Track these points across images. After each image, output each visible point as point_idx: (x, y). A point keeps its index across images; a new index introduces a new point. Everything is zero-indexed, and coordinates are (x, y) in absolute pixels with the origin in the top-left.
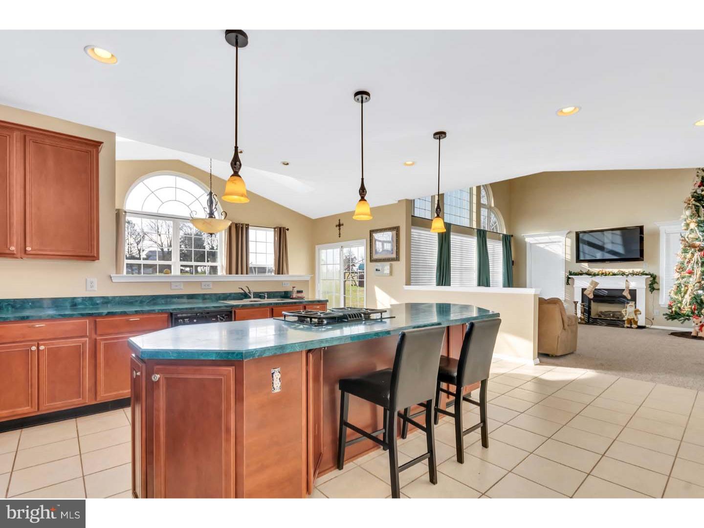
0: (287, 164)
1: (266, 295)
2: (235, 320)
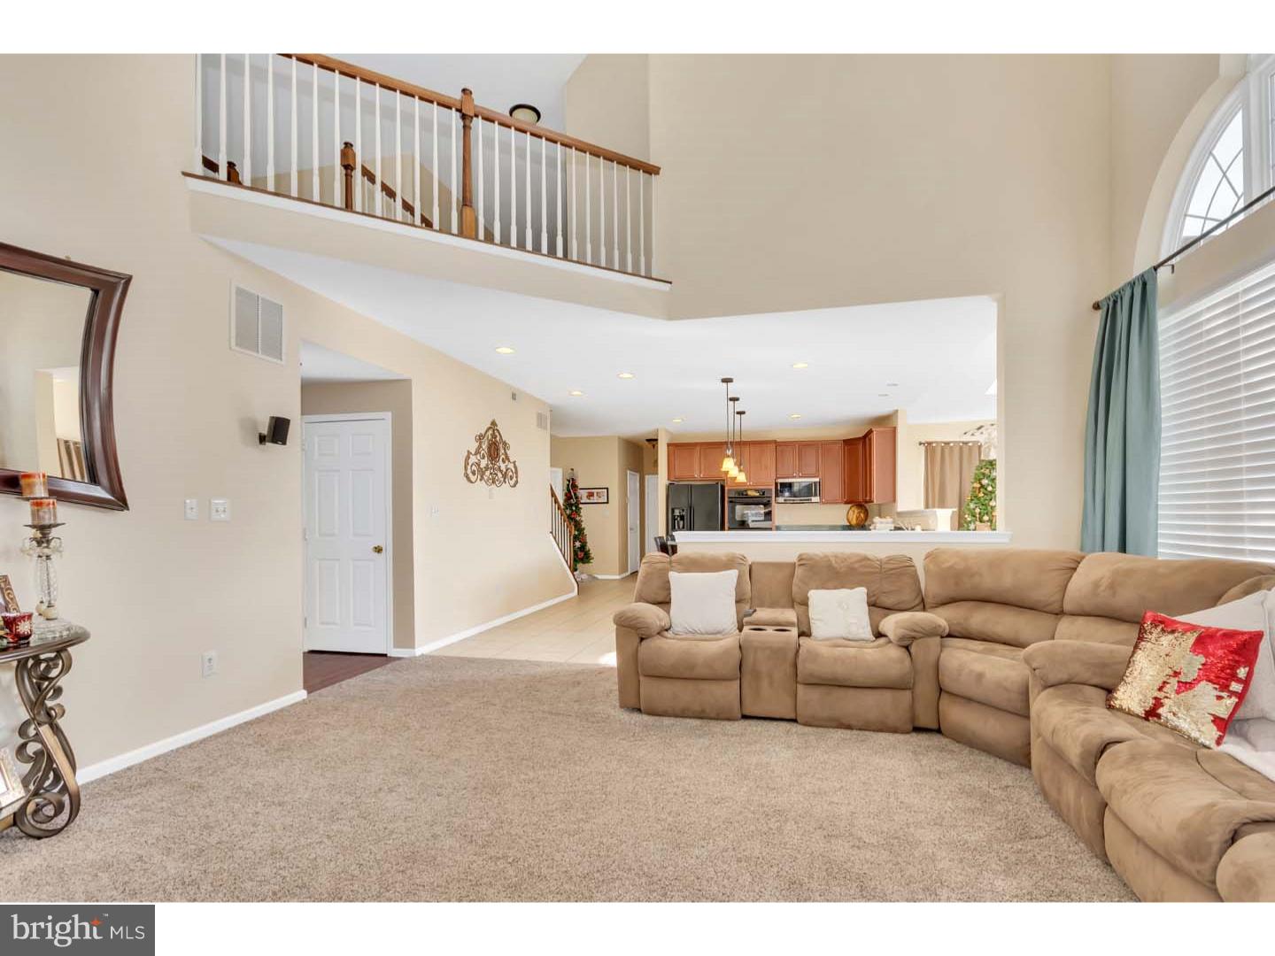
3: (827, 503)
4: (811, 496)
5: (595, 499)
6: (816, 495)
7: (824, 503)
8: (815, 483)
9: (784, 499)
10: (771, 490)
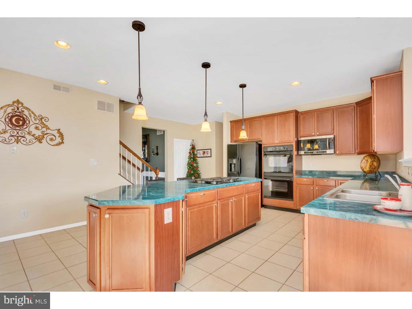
3: (341, 154)
4: (327, 149)
5: (206, 155)
6: (330, 148)
7: (338, 155)
8: (329, 139)
9: (305, 152)
10: (292, 145)
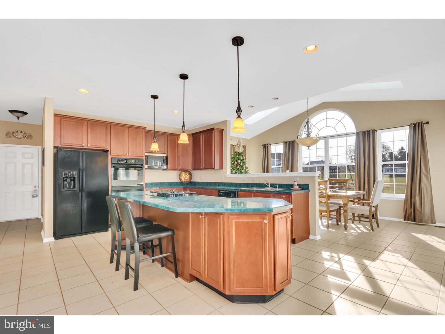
0: (277, 99)
1: (278, 186)
2: (237, 197)
3: (170, 169)
9: (148, 166)
10: (142, 160)
